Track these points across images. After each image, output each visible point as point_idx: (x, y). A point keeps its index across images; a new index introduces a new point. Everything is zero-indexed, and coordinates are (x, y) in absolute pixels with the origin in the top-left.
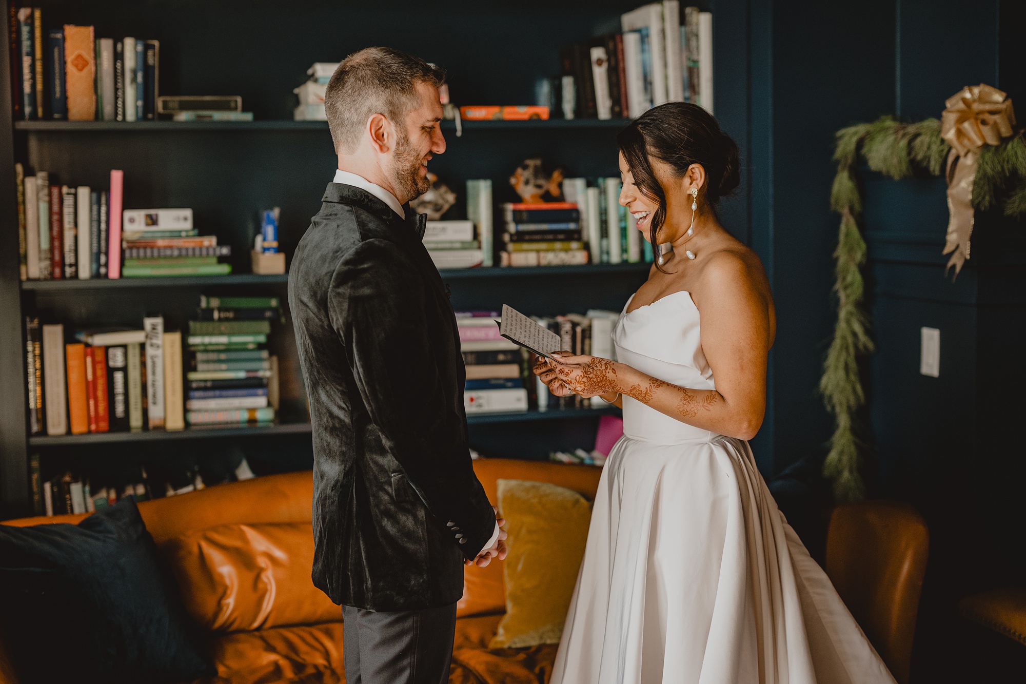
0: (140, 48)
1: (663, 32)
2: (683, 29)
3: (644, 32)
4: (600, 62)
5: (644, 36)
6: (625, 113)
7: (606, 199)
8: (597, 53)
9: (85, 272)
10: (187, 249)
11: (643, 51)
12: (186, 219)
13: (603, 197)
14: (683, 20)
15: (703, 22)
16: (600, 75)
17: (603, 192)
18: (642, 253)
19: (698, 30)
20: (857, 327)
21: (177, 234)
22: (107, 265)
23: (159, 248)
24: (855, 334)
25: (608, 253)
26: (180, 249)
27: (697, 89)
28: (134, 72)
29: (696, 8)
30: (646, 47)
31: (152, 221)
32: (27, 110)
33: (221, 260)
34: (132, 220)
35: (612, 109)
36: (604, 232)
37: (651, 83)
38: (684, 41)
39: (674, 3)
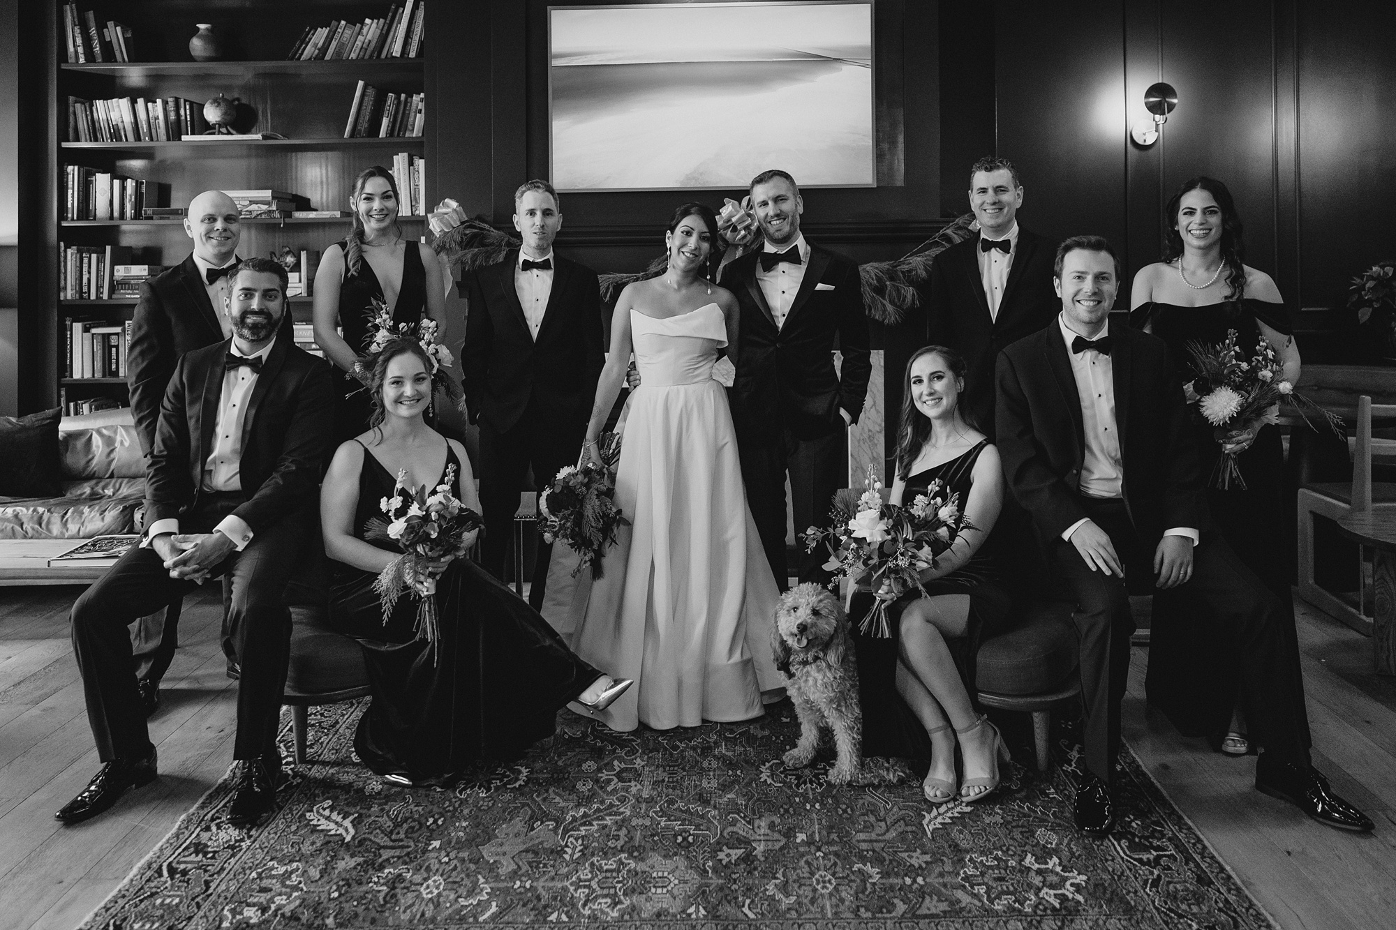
0: (134, 184)
9: (93, 297)
12: (145, 270)
14: (411, 163)
15: (421, 165)
19: (418, 168)
22: (102, 293)
23: (132, 285)
28: (131, 196)
29: (417, 157)
31: (129, 271)
32: (70, 215)
34: (118, 271)
39: (406, 155)
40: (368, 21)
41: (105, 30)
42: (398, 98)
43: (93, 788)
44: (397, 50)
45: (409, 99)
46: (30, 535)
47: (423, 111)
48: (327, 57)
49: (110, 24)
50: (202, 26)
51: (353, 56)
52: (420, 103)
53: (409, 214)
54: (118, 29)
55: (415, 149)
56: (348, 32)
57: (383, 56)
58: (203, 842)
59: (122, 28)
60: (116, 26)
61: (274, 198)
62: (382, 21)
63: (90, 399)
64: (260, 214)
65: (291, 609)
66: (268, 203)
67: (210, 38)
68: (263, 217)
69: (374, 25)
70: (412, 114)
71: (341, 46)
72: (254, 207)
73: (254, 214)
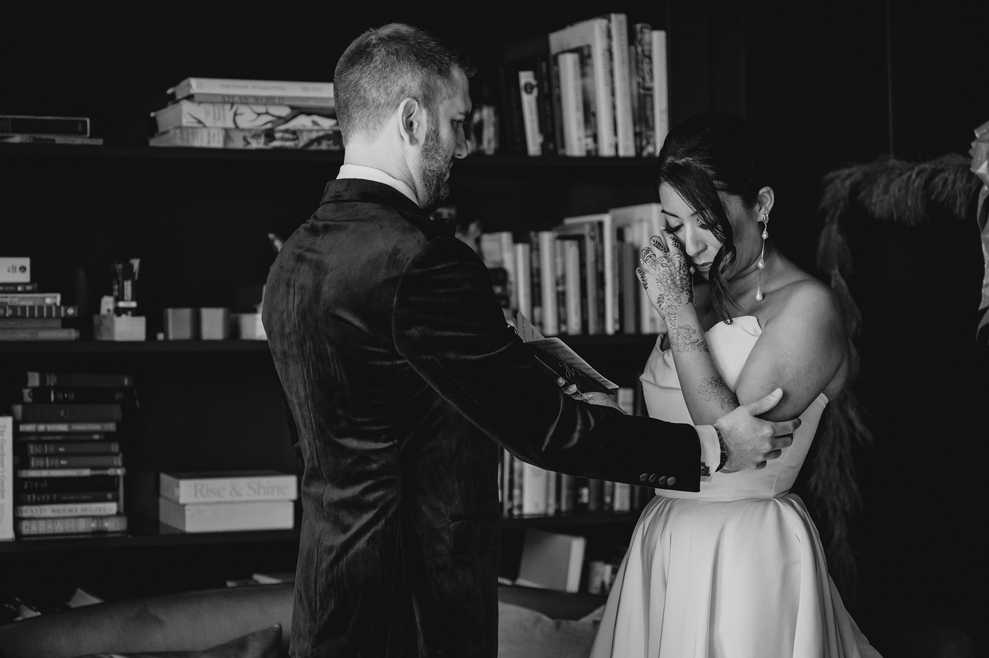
1: (610, 51)
2: (633, 48)
3: (586, 52)
4: (529, 88)
5: (584, 56)
6: (560, 152)
7: (539, 257)
8: (526, 77)
10: (23, 308)
11: (583, 75)
12: (23, 269)
13: (534, 254)
14: (632, 39)
15: (657, 41)
16: (529, 102)
17: (535, 249)
18: (584, 323)
19: (650, 51)
20: (852, 414)
21: (12, 288)
24: (850, 422)
25: (541, 325)
26: (14, 308)
27: (651, 124)
29: (648, 25)
30: (588, 70)
33: (67, 323)
35: (543, 146)
36: (536, 298)
37: (594, 114)
38: (634, 63)
39: (622, 17)
53: (631, 153)
64: (319, 140)
68: (324, 146)
72: (303, 122)
73: (302, 143)
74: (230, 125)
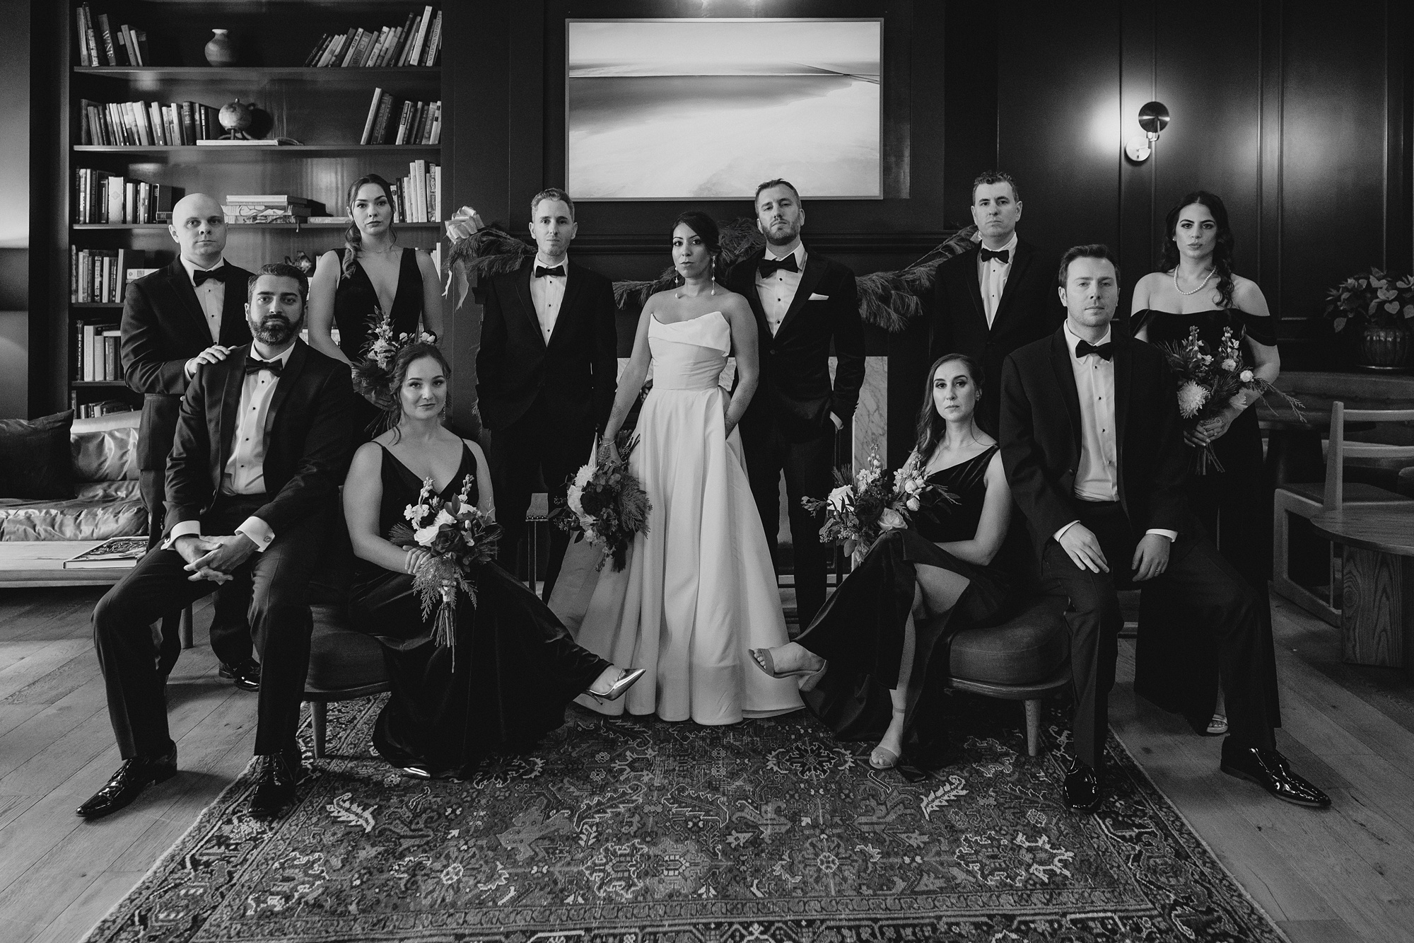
0: (147, 188)
1: (415, 177)
2: (428, 175)
3: (410, 177)
9: (105, 300)
11: (409, 187)
14: (427, 170)
15: (437, 172)
19: (434, 175)
22: (114, 296)
27: (433, 209)
28: (144, 200)
29: (433, 164)
32: (82, 219)
37: (412, 204)
38: (428, 181)
39: (422, 162)
40: (385, 29)
41: (119, 34)
42: (415, 106)
43: (114, 784)
44: (414, 59)
45: (426, 107)
46: (43, 537)
47: (440, 119)
48: (345, 64)
49: (125, 28)
50: (218, 32)
51: (370, 63)
52: (437, 111)
53: (424, 220)
54: (133, 32)
55: (431, 157)
56: (366, 40)
57: (401, 64)
58: (225, 834)
59: (136, 32)
60: (130, 30)
61: (289, 203)
62: (399, 29)
63: (102, 401)
64: (276, 219)
65: (312, 609)
66: (284, 209)
67: (227, 43)
68: (279, 221)
69: (392, 33)
70: (429, 122)
71: (358, 53)
72: (269, 212)
73: (270, 219)
74: (238, 214)
